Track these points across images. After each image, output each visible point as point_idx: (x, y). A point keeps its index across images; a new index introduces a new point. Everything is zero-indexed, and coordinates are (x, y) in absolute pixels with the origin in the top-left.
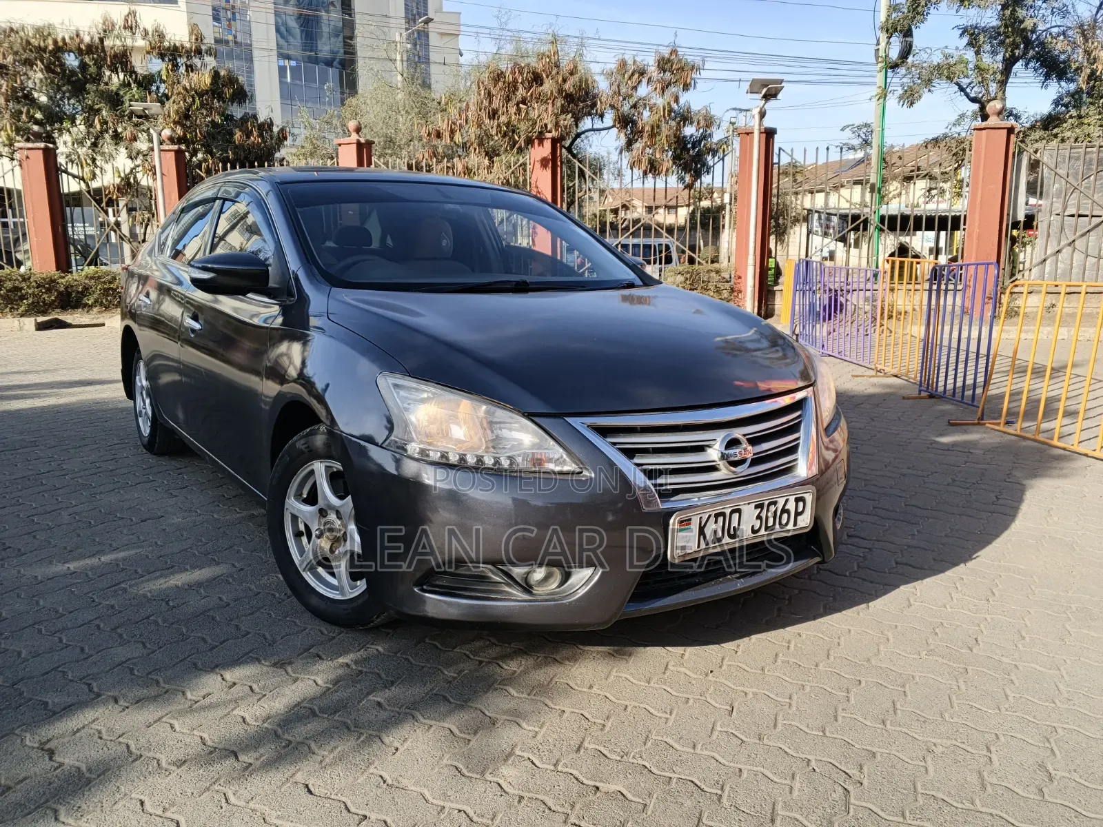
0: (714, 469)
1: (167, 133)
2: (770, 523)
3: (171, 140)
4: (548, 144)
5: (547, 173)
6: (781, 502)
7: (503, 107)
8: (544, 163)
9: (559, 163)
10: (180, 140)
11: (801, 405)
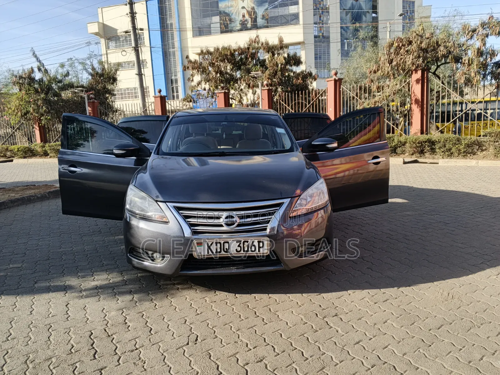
0: (221, 226)
1: (265, 83)
3: (267, 85)
4: (420, 73)
5: (419, 86)
7: (395, 58)
8: (417, 81)
9: (426, 81)
10: (271, 85)
11: (279, 205)
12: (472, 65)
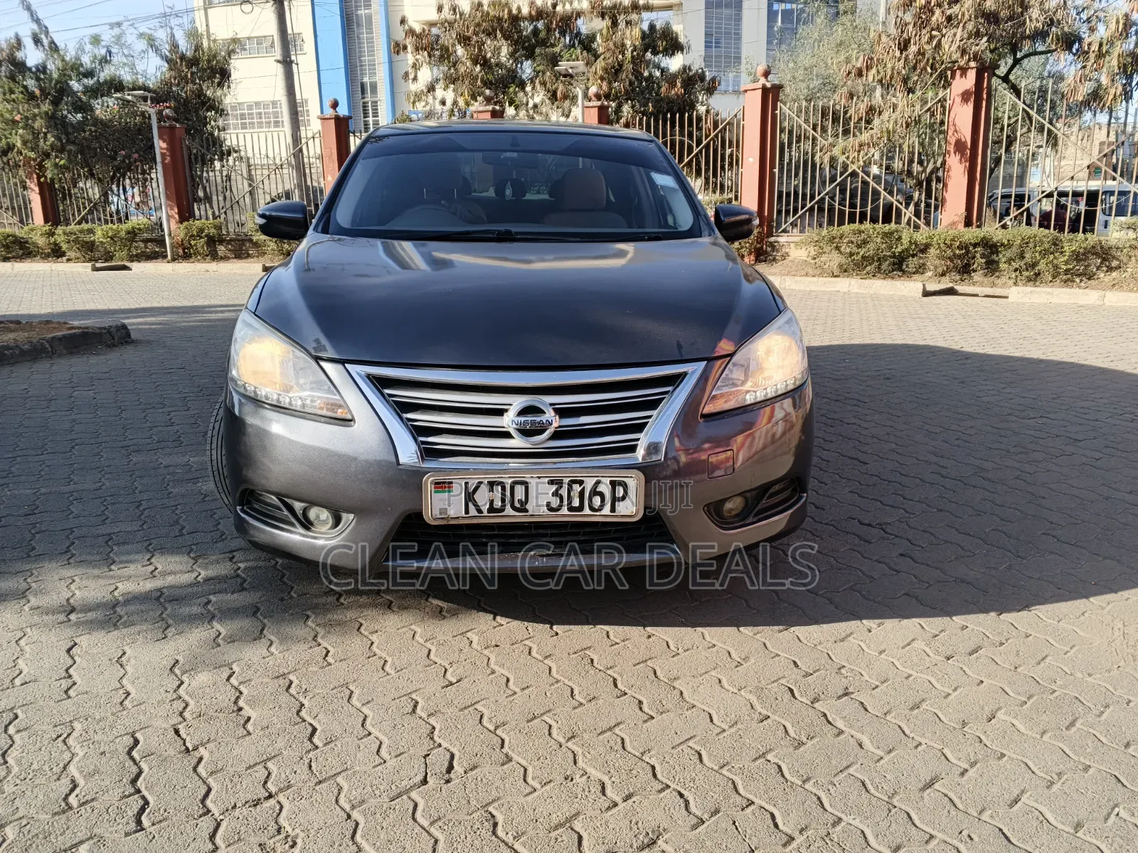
0: (507, 435)
1: (593, 90)
2: (576, 503)
3: (598, 97)
4: (972, 75)
5: (969, 109)
6: (589, 483)
7: (916, 35)
8: (965, 96)
9: (985, 96)
10: (607, 97)
11: (675, 380)
12: (1108, 58)
